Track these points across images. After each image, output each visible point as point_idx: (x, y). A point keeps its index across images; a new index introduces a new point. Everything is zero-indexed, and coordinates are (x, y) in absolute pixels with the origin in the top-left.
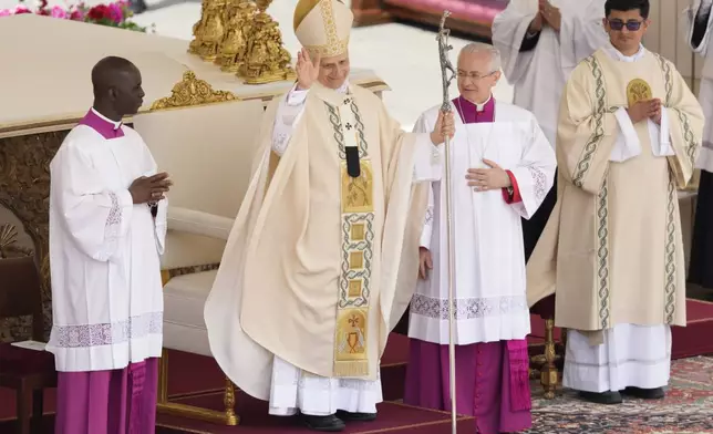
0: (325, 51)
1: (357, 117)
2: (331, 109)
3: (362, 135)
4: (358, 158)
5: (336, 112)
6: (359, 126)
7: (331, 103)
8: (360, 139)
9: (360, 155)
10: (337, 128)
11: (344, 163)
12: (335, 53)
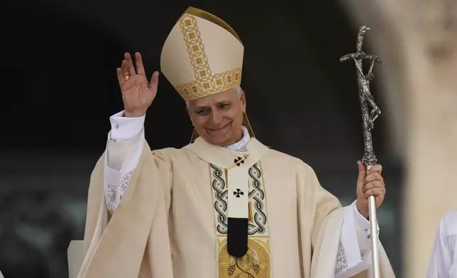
0: (195, 89)
1: (257, 184)
2: (217, 172)
3: (259, 205)
4: (246, 234)
5: (223, 176)
6: (257, 194)
7: (218, 165)
8: (254, 210)
9: (251, 230)
10: (220, 195)
11: (224, 239)
12: (208, 91)
